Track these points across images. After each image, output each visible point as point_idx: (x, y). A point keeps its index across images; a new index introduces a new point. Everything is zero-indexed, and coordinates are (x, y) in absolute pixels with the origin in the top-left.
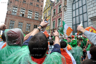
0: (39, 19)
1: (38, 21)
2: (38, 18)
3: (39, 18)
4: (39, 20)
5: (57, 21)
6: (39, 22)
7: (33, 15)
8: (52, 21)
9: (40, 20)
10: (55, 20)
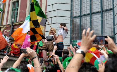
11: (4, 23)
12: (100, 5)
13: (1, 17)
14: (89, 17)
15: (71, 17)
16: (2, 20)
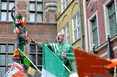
0: (47, 16)
1: (45, 24)
2: (41, 13)
3: (44, 14)
4: (48, 20)
5: (101, 14)
6: (47, 28)
7: (18, 5)
8: (88, 17)
9: (52, 21)
10: (96, 13)
13: (82, 44)
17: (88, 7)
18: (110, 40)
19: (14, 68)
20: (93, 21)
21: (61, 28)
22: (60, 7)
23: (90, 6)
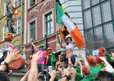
8: (28, 21)
10: (36, 19)
11: (25, 43)
12: (110, 15)
13: (21, 38)
14: (101, 28)
15: (84, 29)
16: (22, 40)
17: (29, 14)
18: (46, 37)
19: (9, 47)
20: (31, 24)
21: (3, 26)
22: (3, 11)
23: (31, 14)
